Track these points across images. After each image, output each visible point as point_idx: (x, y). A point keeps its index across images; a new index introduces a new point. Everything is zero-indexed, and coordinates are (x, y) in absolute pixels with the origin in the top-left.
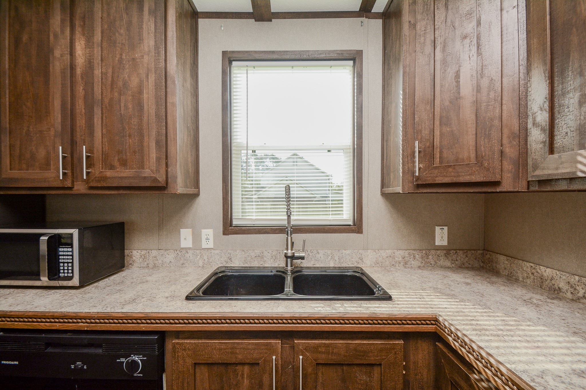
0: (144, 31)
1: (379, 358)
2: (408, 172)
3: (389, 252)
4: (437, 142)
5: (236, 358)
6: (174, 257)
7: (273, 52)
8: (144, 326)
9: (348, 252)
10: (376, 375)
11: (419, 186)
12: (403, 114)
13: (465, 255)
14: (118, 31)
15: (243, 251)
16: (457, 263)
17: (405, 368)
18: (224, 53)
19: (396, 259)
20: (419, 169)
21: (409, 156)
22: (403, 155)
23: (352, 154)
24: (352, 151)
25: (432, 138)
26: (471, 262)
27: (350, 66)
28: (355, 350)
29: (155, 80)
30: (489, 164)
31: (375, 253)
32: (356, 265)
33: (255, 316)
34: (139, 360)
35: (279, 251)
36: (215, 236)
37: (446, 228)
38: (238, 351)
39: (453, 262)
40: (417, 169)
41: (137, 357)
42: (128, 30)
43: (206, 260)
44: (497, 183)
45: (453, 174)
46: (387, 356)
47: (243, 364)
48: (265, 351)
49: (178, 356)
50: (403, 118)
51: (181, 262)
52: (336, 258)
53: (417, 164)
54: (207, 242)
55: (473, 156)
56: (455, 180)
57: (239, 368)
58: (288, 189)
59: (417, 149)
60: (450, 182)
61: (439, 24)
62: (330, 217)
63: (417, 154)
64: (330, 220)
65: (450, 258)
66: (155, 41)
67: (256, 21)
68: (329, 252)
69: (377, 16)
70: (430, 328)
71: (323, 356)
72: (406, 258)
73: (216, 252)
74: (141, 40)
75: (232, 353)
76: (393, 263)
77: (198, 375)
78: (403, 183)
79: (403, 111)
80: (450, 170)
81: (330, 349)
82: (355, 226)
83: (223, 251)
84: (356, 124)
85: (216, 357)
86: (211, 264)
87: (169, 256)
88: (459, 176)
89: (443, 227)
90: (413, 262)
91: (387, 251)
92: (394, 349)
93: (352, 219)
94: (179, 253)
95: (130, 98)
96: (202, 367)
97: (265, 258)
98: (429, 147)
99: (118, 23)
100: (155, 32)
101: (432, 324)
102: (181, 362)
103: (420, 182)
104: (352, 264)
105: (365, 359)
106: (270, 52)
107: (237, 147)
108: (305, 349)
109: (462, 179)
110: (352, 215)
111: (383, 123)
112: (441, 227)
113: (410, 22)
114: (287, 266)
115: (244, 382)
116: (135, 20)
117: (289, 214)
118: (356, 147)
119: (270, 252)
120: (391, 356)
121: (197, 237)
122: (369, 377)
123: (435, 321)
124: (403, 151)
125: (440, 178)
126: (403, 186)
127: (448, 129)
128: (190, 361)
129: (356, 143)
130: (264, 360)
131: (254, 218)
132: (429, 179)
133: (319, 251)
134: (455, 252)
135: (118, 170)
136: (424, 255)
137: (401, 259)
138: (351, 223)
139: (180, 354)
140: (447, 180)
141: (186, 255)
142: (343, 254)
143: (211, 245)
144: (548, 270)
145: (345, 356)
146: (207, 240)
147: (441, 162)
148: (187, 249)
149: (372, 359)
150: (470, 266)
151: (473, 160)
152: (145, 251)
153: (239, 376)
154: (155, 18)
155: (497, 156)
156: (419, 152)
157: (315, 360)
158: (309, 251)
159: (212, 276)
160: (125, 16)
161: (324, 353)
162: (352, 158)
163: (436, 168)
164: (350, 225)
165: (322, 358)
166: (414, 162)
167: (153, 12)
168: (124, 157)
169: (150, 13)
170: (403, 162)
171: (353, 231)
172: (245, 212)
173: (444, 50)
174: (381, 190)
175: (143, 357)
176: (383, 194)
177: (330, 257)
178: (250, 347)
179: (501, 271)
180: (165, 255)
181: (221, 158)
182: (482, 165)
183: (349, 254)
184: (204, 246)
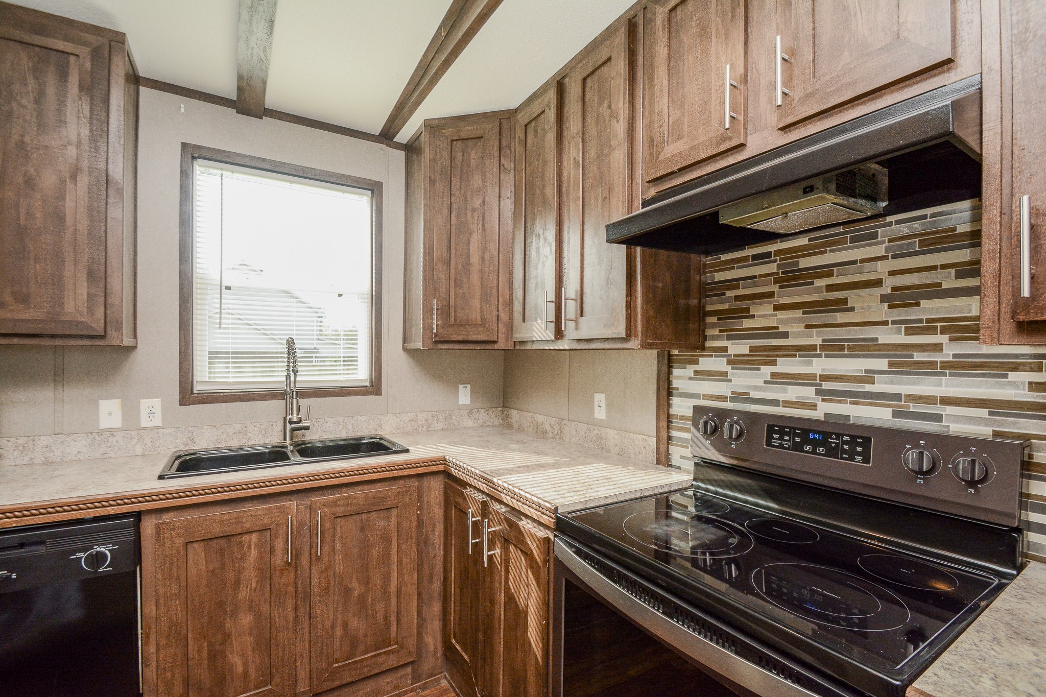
0: (68, 110)
1: (396, 501)
2: (427, 328)
3: (411, 415)
4: (452, 302)
5: (242, 527)
6: (86, 444)
7: (264, 160)
8: (113, 509)
9: (364, 418)
10: (393, 518)
11: (436, 342)
12: (423, 269)
13: (486, 413)
14: (16, 100)
15: (215, 426)
16: (479, 421)
17: (420, 508)
18: (184, 146)
19: (419, 422)
20: (437, 326)
21: (428, 311)
22: (423, 310)
23: (369, 300)
24: (369, 296)
25: (448, 298)
26: (492, 421)
27: (368, 196)
28: (374, 497)
29: (90, 185)
30: (489, 326)
31: (395, 417)
32: (373, 432)
33: (266, 478)
34: (107, 552)
35: (271, 423)
36: (164, 408)
37: (469, 386)
38: (244, 520)
39: (475, 421)
40: (434, 326)
41: (104, 548)
42: (37, 101)
43: (149, 444)
44: (495, 342)
45: (464, 333)
46: (403, 499)
47: (249, 532)
48: (277, 514)
49: (164, 538)
50: (423, 273)
51: (101, 450)
52: (350, 427)
53: (434, 321)
54: (151, 418)
55: (479, 317)
56: (466, 338)
57: (246, 538)
58: (291, 344)
59: (435, 307)
60: (462, 339)
61: (455, 190)
62: (341, 378)
63: (435, 312)
64: (342, 381)
65: (473, 418)
66: (91, 131)
67: (237, 112)
68: (340, 420)
69: (399, 146)
70: (441, 468)
71: (343, 509)
72: (429, 421)
73: (169, 431)
74: (61, 121)
75: (237, 523)
76: (416, 427)
77: (191, 556)
78: (423, 340)
79: (424, 265)
80: (462, 328)
81: (350, 501)
82: (373, 387)
83: (180, 429)
84: (374, 267)
85: (217, 530)
86: (159, 449)
87: (76, 443)
88: (468, 335)
89: (466, 385)
90: (436, 424)
91: (409, 414)
92: (409, 491)
93: (368, 378)
94: (97, 437)
95: (39, 203)
96: (196, 545)
97: (249, 435)
98: (445, 306)
99: (16, 87)
100: (91, 118)
101: (441, 464)
102: (168, 544)
103: (437, 339)
104: (369, 432)
105: (383, 505)
106: (259, 158)
107: (200, 278)
108: (323, 505)
109: (471, 338)
110: (369, 373)
111: (405, 270)
112: (464, 385)
113: (430, 177)
114: (285, 439)
115: (251, 552)
116: (51, 90)
117: (295, 372)
118: (374, 293)
119: (258, 425)
120: (407, 499)
121: (130, 412)
122: (387, 521)
123: (444, 461)
124: (423, 306)
125: (455, 336)
126: (423, 341)
127: (461, 291)
128: (179, 542)
129: (374, 289)
130: (277, 524)
131: (231, 380)
132: (445, 336)
133: (328, 420)
134: (477, 410)
135: (11, 308)
136: (448, 416)
137: (424, 422)
138: (368, 384)
139: (166, 535)
140: (460, 338)
141: (111, 439)
142: (358, 422)
143: (157, 421)
144: (541, 416)
145: (364, 505)
146: (151, 415)
147: (455, 320)
148: (112, 432)
149: (390, 503)
150: (491, 424)
151: (479, 322)
152: (27, 439)
153: (245, 547)
154: (92, 99)
155: (494, 319)
156: (437, 309)
157: (334, 514)
158: (314, 420)
159: (174, 461)
160: (31, 80)
161: (343, 505)
162: (369, 305)
163: (451, 326)
164: (366, 387)
165: (340, 510)
166: (432, 319)
167: (86, 88)
168: (24, 290)
169: (81, 88)
170: (423, 317)
171: (370, 393)
172: (215, 373)
173: (458, 216)
174: (403, 345)
175: (113, 546)
176: (405, 349)
177: (341, 426)
178: (260, 513)
179: (514, 424)
180: (69, 443)
181: (178, 295)
182: (485, 326)
183: (365, 421)
184: (145, 422)
